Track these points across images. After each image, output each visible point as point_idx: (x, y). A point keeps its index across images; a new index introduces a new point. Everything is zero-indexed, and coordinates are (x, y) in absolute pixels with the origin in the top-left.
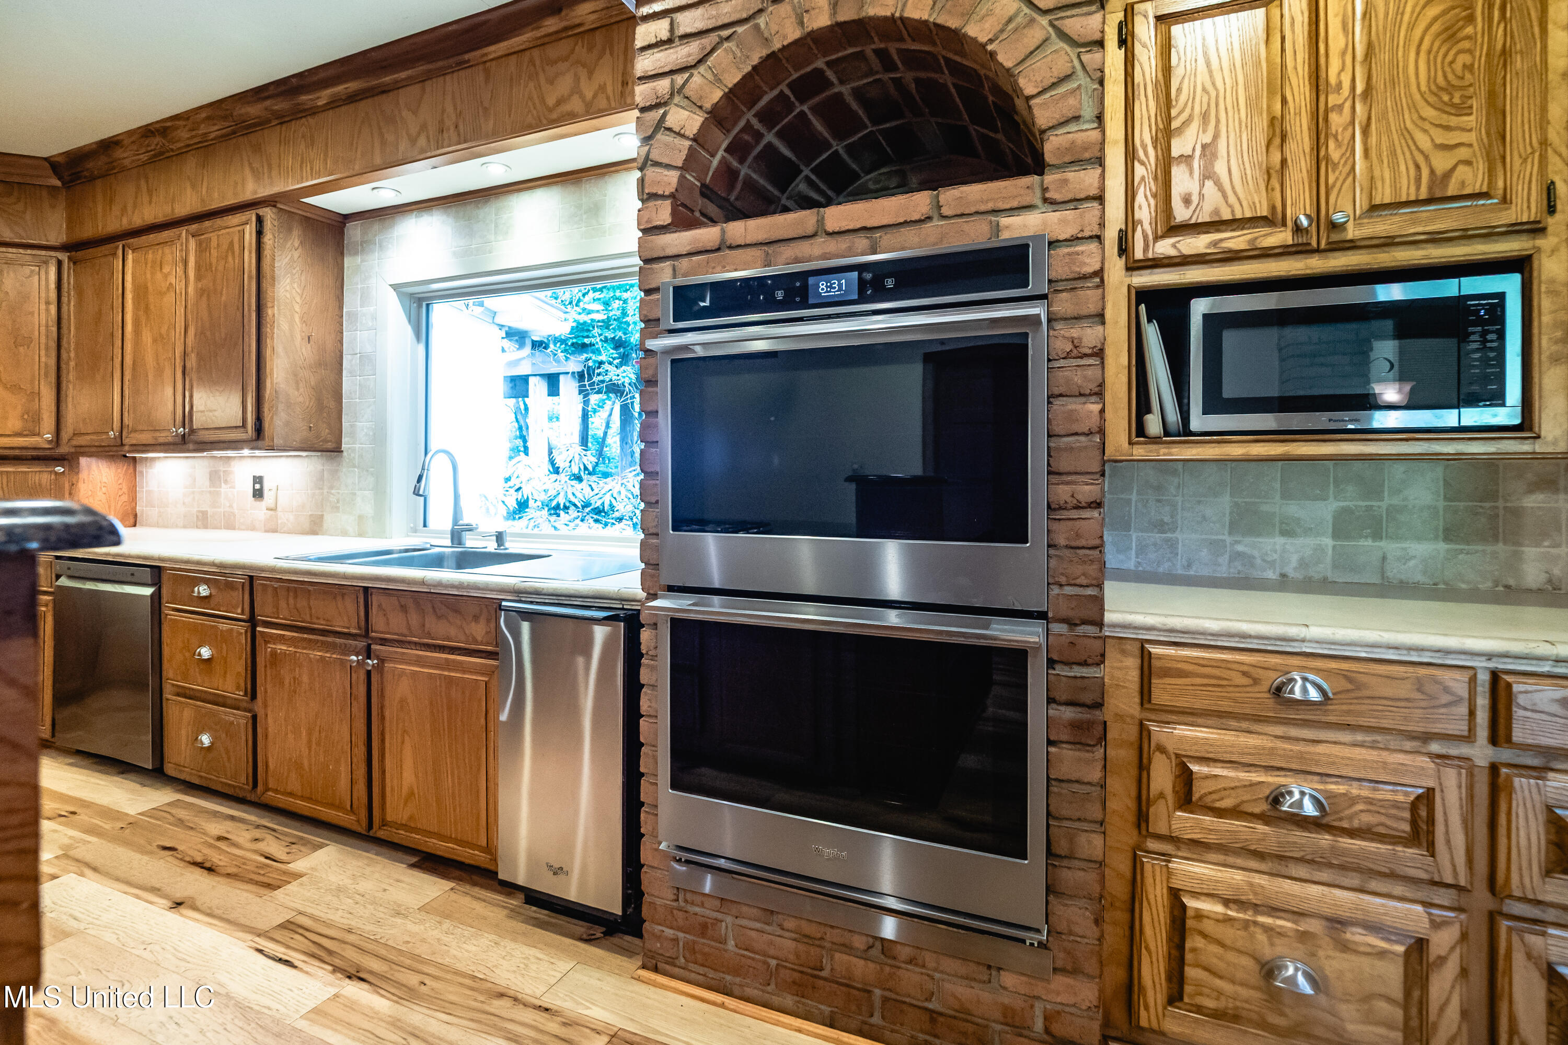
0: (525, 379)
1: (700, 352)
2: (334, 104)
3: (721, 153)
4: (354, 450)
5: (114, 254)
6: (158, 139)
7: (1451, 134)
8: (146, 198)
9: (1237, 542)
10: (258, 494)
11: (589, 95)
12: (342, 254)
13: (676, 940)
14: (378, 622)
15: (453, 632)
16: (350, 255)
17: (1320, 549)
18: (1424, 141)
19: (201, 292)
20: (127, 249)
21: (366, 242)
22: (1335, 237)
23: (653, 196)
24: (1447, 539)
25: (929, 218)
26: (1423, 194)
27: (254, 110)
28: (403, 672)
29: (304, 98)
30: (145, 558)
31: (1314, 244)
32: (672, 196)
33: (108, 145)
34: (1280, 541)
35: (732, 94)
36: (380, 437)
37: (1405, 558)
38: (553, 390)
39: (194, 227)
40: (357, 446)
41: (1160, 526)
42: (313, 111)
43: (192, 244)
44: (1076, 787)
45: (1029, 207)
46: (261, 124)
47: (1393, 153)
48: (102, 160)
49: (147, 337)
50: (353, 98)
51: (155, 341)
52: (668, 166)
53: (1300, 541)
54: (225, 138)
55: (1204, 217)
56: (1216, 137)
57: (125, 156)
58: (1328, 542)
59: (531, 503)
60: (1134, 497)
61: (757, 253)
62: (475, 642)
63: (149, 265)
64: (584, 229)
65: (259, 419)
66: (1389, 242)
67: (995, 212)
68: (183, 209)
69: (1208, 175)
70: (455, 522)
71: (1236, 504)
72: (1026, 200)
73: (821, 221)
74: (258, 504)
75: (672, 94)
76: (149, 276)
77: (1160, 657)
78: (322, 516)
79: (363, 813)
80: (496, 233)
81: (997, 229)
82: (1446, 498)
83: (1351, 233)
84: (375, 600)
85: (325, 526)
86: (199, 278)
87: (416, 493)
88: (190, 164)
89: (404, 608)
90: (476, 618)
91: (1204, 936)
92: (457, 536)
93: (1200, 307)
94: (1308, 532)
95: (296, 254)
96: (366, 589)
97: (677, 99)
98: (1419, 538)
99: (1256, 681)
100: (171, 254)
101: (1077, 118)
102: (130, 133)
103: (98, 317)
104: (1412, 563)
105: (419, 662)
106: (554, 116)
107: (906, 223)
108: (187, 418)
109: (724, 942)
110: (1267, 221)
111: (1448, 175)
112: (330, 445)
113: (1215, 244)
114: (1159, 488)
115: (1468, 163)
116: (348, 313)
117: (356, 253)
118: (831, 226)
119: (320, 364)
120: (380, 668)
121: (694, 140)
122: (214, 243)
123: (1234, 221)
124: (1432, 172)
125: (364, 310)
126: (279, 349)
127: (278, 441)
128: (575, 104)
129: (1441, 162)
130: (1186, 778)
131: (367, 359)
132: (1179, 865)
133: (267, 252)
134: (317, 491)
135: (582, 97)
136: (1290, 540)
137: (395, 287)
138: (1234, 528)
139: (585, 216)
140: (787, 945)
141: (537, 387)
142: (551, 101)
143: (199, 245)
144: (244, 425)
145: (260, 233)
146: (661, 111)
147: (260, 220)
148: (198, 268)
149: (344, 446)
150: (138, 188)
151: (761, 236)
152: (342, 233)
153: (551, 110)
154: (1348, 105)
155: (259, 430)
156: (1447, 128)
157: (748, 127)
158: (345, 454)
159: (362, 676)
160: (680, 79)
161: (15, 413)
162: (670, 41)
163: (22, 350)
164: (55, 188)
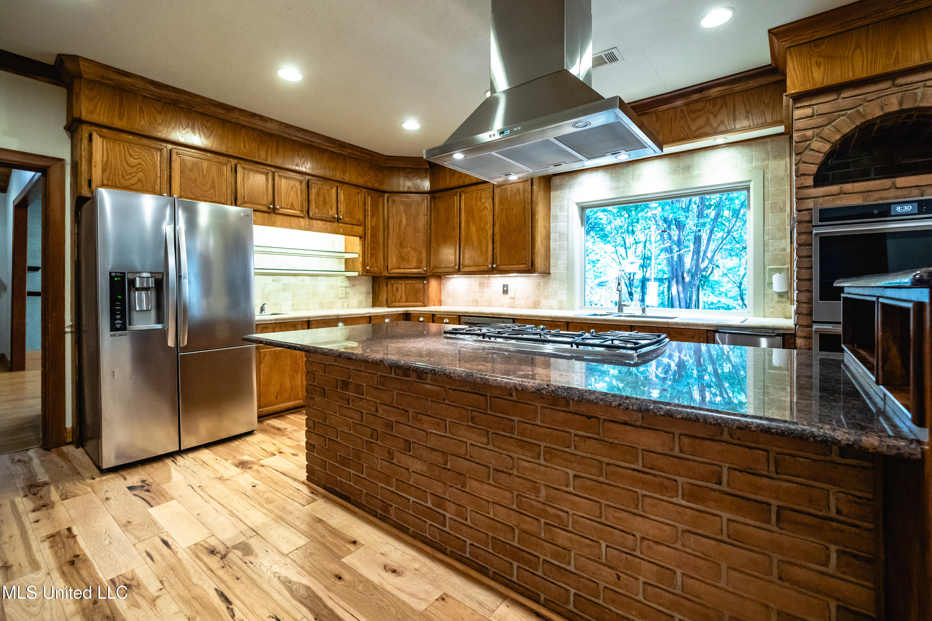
4: (557, 273)
5: (456, 195)
10: (505, 292)
11: (715, 125)
12: (550, 191)
16: (554, 191)
20: (461, 193)
21: (562, 185)
23: (804, 175)
30: (510, 315)
36: (570, 267)
40: (558, 271)
49: (473, 228)
51: (477, 230)
52: (812, 164)
61: (859, 196)
63: (474, 199)
64: (681, 176)
73: (893, 183)
74: (505, 296)
75: (814, 136)
76: (474, 203)
78: (540, 301)
80: (632, 179)
85: (541, 305)
86: (500, 204)
95: (542, 192)
97: (815, 138)
100: (485, 195)
103: (447, 221)
106: (696, 134)
108: (495, 261)
112: (544, 271)
116: (553, 215)
117: (557, 190)
118: (899, 185)
121: (826, 154)
122: (509, 189)
125: (562, 214)
126: (539, 232)
127: (539, 270)
131: (563, 235)
133: (535, 193)
134: (537, 291)
137: (577, 204)
139: (681, 171)
142: (694, 128)
143: (501, 190)
144: (526, 263)
145: (532, 185)
146: (808, 143)
148: (500, 200)
149: (551, 272)
151: (862, 190)
152: (552, 182)
153: (694, 132)
155: (532, 265)
158: (552, 275)
160: (817, 131)
161: (415, 260)
162: (812, 116)
163: (417, 234)
164: (427, 169)
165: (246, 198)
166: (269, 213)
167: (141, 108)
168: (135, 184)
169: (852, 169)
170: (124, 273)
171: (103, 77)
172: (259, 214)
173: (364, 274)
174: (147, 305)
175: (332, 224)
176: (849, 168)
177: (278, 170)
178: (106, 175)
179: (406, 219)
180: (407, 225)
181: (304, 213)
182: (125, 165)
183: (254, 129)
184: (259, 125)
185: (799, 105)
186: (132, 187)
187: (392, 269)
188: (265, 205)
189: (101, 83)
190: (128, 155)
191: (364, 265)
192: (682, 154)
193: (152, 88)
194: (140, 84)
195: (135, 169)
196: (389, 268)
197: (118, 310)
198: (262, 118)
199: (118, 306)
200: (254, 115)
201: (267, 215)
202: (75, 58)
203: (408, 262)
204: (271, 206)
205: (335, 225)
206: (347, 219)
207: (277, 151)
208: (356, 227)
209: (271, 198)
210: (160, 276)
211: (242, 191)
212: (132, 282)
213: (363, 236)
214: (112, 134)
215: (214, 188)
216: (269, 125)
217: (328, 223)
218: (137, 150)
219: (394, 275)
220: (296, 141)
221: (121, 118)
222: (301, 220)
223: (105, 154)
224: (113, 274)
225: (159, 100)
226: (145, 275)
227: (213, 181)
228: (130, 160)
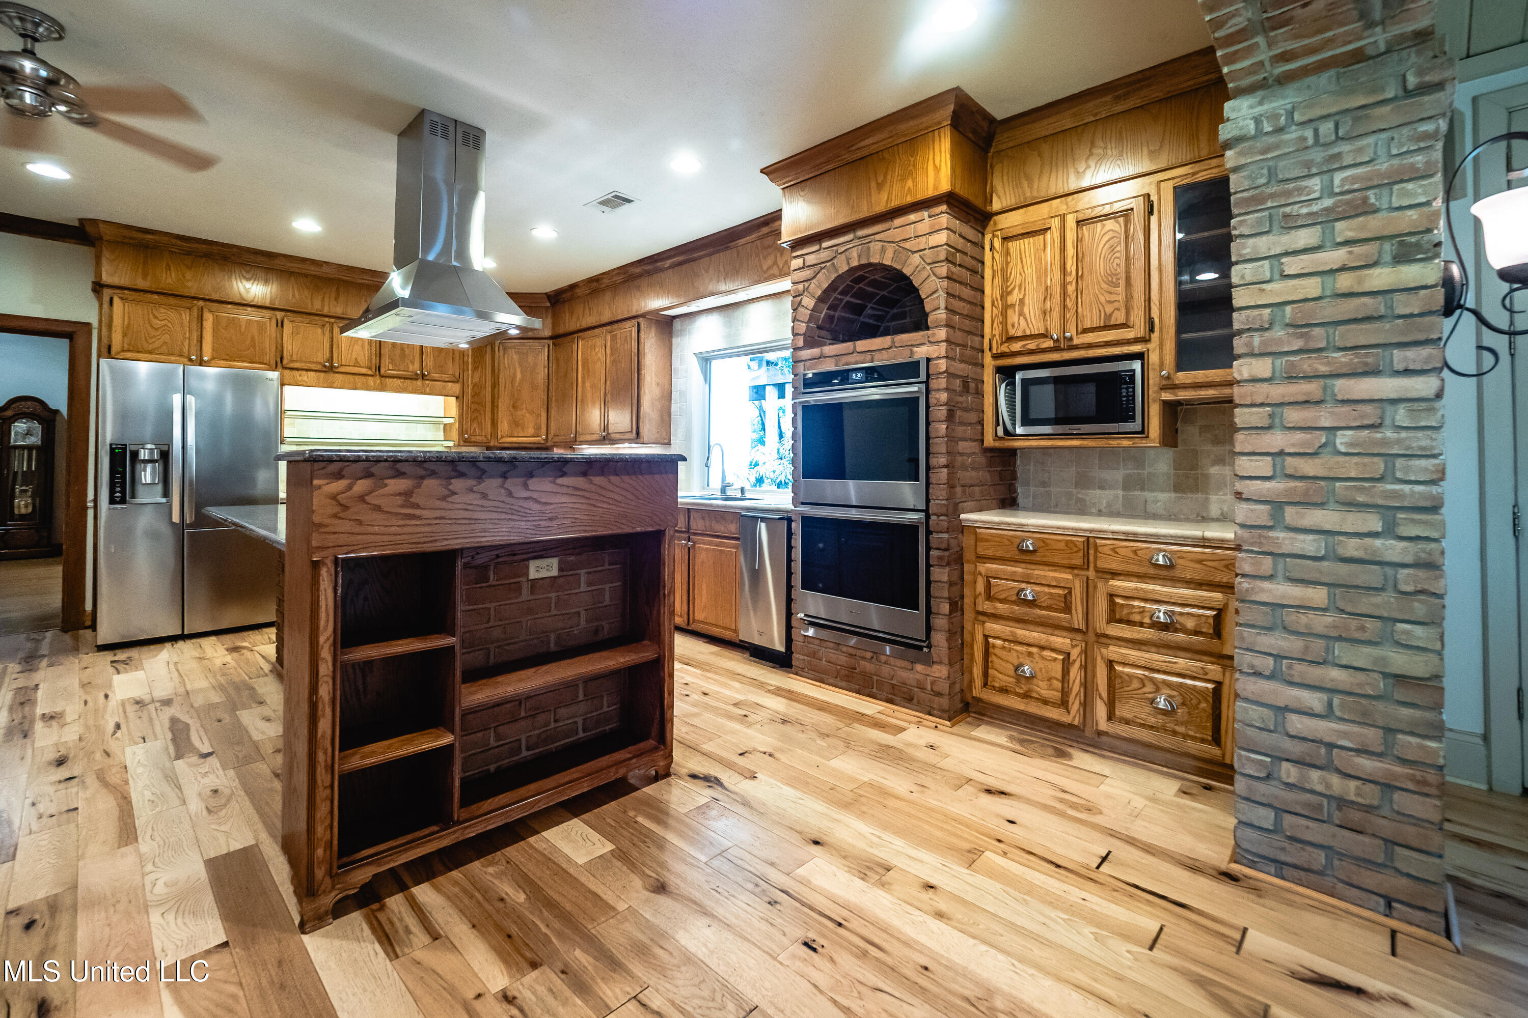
0: (763, 387)
1: (813, 403)
2: (672, 267)
3: (825, 311)
4: (676, 443)
5: (573, 342)
6: (595, 284)
7: (1113, 296)
8: (588, 311)
9: (1079, 493)
11: (781, 265)
12: (671, 337)
13: (804, 660)
14: (693, 525)
15: (723, 529)
16: (675, 337)
17: (1116, 496)
18: (1102, 299)
19: (614, 362)
20: (579, 339)
21: (682, 329)
22: (1070, 344)
23: (797, 334)
24: (1175, 491)
25: (891, 348)
26: (1102, 324)
27: (638, 270)
28: (703, 548)
29: (659, 264)
31: (1062, 346)
32: (804, 334)
33: (573, 287)
34: (1098, 492)
35: (825, 292)
36: (689, 436)
37: (1156, 501)
38: (782, 395)
39: (609, 328)
40: (679, 441)
41: (1044, 484)
42: (662, 270)
43: (609, 338)
44: (940, 584)
45: (924, 344)
46: (640, 276)
47: (1091, 305)
48: (569, 294)
49: (588, 385)
50: (680, 264)
51: (591, 387)
52: (803, 322)
53: (1107, 492)
54: (625, 282)
55: (1020, 334)
56: (1025, 295)
57: (579, 292)
58: (1120, 493)
59: (765, 479)
60: (1032, 468)
61: (833, 360)
62: (732, 533)
63: (589, 347)
65: (638, 428)
66: (1090, 346)
67: (912, 345)
68: (605, 319)
69: (1021, 314)
70: (723, 482)
71: (1078, 472)
72: (922, 341)
73: (855, 347)
75: (804, 291)
76: (589, 353)
77: (980, 533)
79: (686, 617)
81: (912, 353)
82: (1175, 469)
83: (1076, 341)
84: (692, 514)
86: (612, 354)
87: (707, 466)
88: (608, 296)
89: (703, 518)
90: (732, 522)
91: (996, 655)
92: (723, 491)
93: (1019, 376)
94: (1111, 487)
95: (653, 340)
96: (688, 509)
97: (806, 293)
98: (1163, 491)
99: (1012, 543)
100: (599, 342)
101: (939, 308)
102: (583, 281)
103: (566, 376)
104: (1159, 504)
105: (710, 543)
107: (883, 349)
108: (606, 428)
109: (821, 660)
110: (1044, 336)
111: (1111, 315)
112: (666, 441)
113: (1024, 346)
114: (1043, 463)
115: (1118, 309)
116: (675, 369)
117: (678, 336)
118: (858, 349)
119: (663, 397)
120: (693, 546)
121: (812, 310)
122: (618, 337)
123: (1031, 335)
124: (1105, 314)
125: (682, 367)
126: (647, 391)
127: (646, 439)
128: (775, 271)
129: (1109, 309)
130: (988, 586)
131: (683, 394)
132: (989, 625)
133: (642, 341)
135: (778, 266)
136: (1102, 492)
137: (695, 355)
138: (1077, 485)
140: (843, 659)
141: (771, 393)
142: (765, 268)
143: (612, 337)
144: (631, 432)
145: (639, 331)
146: (800, 298)
147: (639, 325)
148: (611, 350)
149: (672, 442)
150: (584, 307)
151: (834, 353)
152: (671, 326)
153: (765, 272)
154: (1074, 281)
155: (638, 433)
156: (1111, 293)
157: (836, 299)
158: (672, 445)
159: (687, 550)
160: (806, 284)
161: (531, 425)
162: (803, 268)
163: (535, 392)
164: (547, 307)
165: (294, 356)
166: (325, 372)
167: (168, 265)
168: (160, 347)
169: (908, 320)
170: (126, 445)
171: (125, 237)
172: (313, 373)
173: (462, 443)
174: (153, 478)
175: (414, 382)
176: (905, 318)
177: (338, 321)
178: (127, 340)
179: (522, 372)
180: (522, 380)
181: (374, 370)
182: (149, 329)
183: (306, 276)
184: (313, 270)
185: (799, 253)
186: (156, 351)
187: (502, 437)
188: (320, 363)
189: (123, 243)
190: (151, 316)
191: (461, 432)
192: (783, 295)
193: (179, 242)
194: (165, 239)
195: (159, 332)
196: (499, 436)
197: (118, 483)
198: (313, 262)
199: (118, 478)
200: (304, 260)
201: (322, 375)
202: (94, 221)
203: (523, 429)
204: (327, 364)
205: (419, 382)
206: (436, 376)
207: (336, 299)
208: (450, 384)
209: (328, 355)
210: (165, 448)
211: (290, 348)
212: (135, 454)
213: (461, 396)
214: (135, 295)
215: (254, 346)
216: (325, 269)
217: (408, 381)
218: (163, 311)
219: (506, 445)
220: (363, 284)
221: (145, 276)
222: (370, 378)
223: (126, 318)
224: (114, 446)
225: (189, 253)
226: (149, 446)
227: (253, 339)
228: (155, 322)
